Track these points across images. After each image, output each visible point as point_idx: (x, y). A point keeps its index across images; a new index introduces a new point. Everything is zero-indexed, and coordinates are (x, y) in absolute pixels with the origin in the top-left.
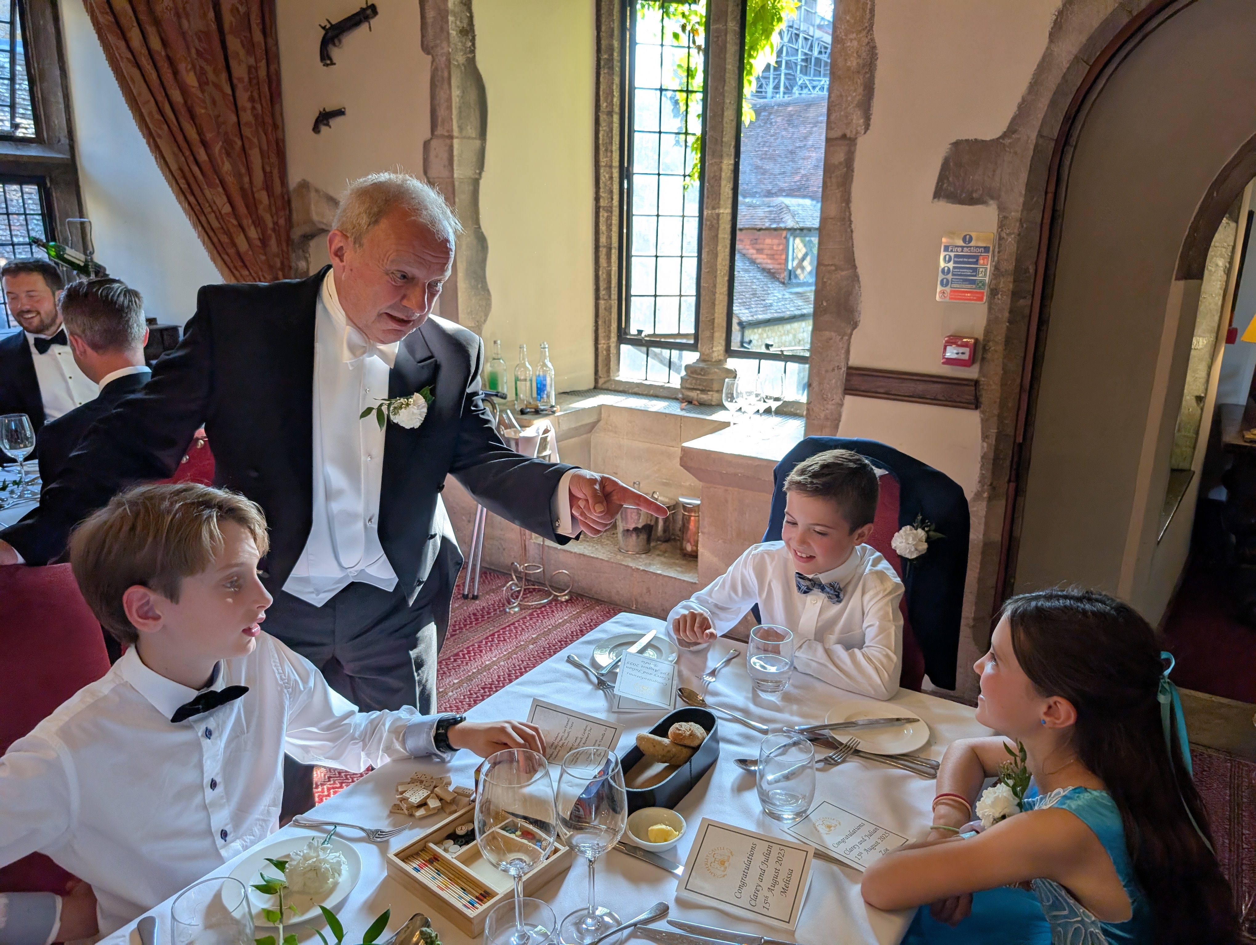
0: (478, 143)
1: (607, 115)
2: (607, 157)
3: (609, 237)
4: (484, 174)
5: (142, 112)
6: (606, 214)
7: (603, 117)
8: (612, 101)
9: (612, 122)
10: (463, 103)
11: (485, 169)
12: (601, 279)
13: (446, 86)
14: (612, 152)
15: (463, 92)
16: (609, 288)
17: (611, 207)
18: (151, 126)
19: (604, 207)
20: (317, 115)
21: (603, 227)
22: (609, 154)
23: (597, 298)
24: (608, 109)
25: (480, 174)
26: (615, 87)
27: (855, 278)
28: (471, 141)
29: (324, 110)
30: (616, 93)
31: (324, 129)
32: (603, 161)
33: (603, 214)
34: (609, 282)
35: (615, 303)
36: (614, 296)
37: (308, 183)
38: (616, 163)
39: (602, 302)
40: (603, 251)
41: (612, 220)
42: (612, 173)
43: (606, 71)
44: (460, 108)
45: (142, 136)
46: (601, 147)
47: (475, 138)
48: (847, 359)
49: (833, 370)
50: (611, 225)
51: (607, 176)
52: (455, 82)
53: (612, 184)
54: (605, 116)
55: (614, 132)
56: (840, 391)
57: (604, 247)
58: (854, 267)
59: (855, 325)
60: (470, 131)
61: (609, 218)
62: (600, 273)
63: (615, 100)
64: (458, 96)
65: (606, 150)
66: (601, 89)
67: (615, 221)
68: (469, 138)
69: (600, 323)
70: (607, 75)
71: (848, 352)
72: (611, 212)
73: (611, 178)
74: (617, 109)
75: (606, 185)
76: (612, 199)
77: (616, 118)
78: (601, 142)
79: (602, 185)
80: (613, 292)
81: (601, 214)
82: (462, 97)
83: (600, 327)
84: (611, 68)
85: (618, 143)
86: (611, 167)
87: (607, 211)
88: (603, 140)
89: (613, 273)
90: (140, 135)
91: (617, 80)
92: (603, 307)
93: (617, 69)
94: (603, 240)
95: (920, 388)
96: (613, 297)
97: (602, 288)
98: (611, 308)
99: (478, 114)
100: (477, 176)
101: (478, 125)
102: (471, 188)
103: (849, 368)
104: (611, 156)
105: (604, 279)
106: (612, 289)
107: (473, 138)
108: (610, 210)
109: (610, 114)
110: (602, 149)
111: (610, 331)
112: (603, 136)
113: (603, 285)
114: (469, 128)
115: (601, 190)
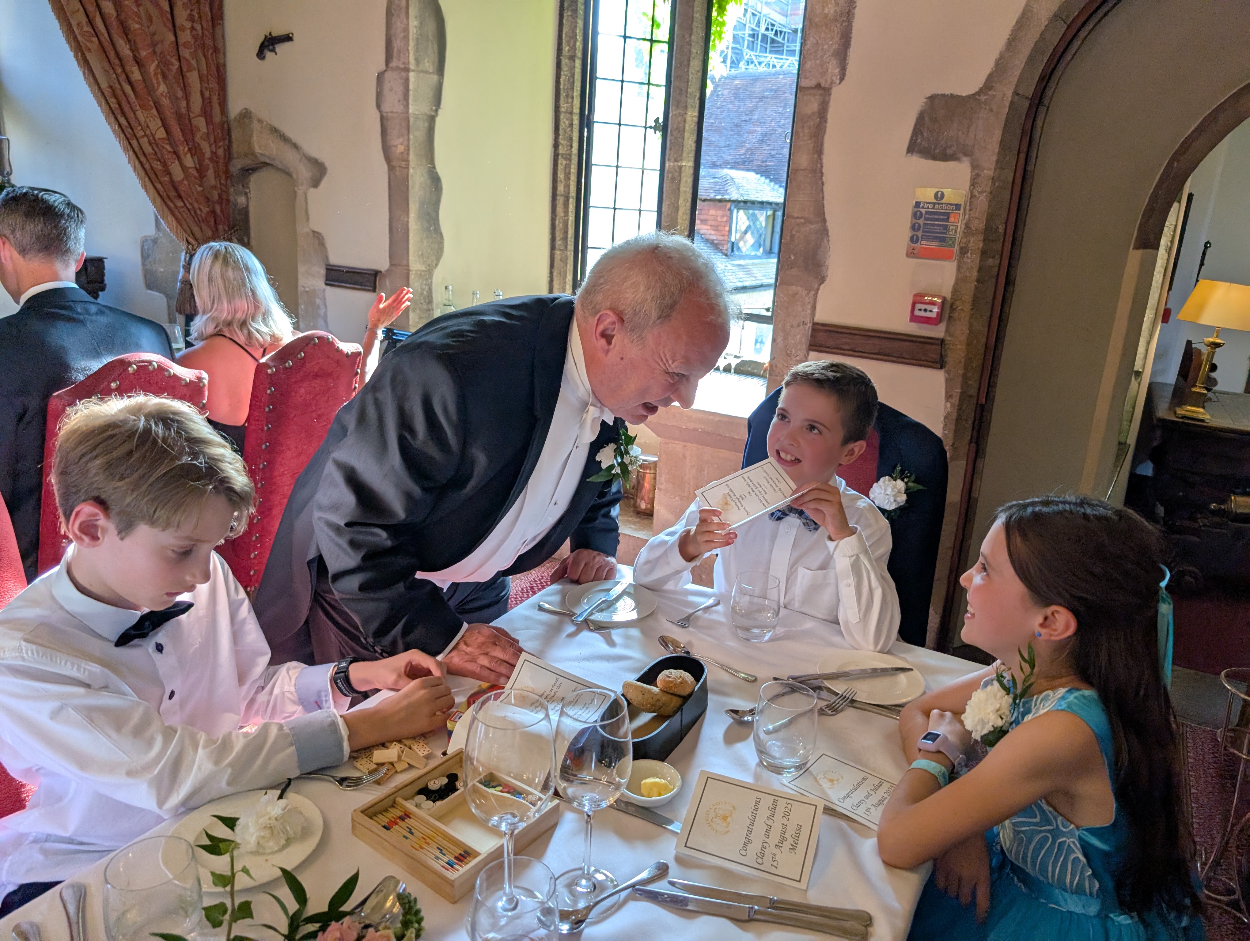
0: (435, 78)
1: (569, 59)
2: (567, 103)
3: (567, 186)
4: (440, 112)
5: (70, 23)
6: (564, 162)
7: (565, 61)
8: (575, 45)
9: (574, 67)
10: (421, 34)
11: (442, 106)
12: (558, 229)
13: (403, 15)
14: (573, 98)
15: (421, 23)
16: (565, 238)
17: (570, 155)
18: (79, 38)
19: (562, 155)
20: (262, 38)
21: (561, 176)
22: (570, 100)
23: (553, 248)
24: (570, 53)
25: (436, 111)
26: (578, 31)
27: (824, 232)
28: (428, 76)
29: (270, 34)
30: (579, 38)
31: (269, 55)
32: (564, 107)
33: (562, 162)
34: (566, 232)
35: (571, 254)
36: (571, 247)
37: (251, 112)
38: (576, 110)
39: (557, 253)
40: (560, 200)
41: (570, 168)
42: (572, 120)
43: (569, 13)
44: (417, 39)
45: (69, 49)
46: (562, 92)
47: (432, 73)
48: (813, 314)
49: (799, 325)
50: (569, 173)
51: (567, 122)
52: (412, 13)
53: (572, 130)
54: (567, 61)
55: (576, 77)
56: (804, 347)
57: (562, 195)
58: (824, 221)
59: (822, 280)
60: (427, 64)
61: (568, 167)
62: (557, 222)
63: (578, 44)
64: (416, 27)
65: (567, 96)
66: (564, 32)
67: (574, 170)
68: (426, 72)
69: (555, 274)
70: (570, 18)
71: (814, 307)
72: (570, 160)
73: (571, 125)
74: (579, 54)
75: (565, 132)
76: (572, 146)
77: (578, 63)
78: (561, 87)
79: (561, 132)
80: (569, 243)
81: (559, 162)
82: (420, 29)
83: (555, 279)
84: (575, 11)
85: (579, 89)
86: (571, 113)
87: (566, 159)
88: (564, 85)
89: (570, 223)
90: (67, 47)
91: (580, 23)
92: (559, 257)
93: (581, 12)
94: (561, 188)
95: (887, 344)
96: (569, 247)
97: (558, 238)
98: (567, 259)
99: (436, 48)
100: (433, 113)
101: (436, 60)
102: (426, 125)
103: (815, 324)
104: (572, 102)
105: (561, 230)
106: (569, 239)
107: (429, 73)
108: (568, 158)
109: (572, 58)
110: (563, 94)
111: (565, 283)
112: (564, 81)
113: (559, 235)
114: (426, 61)
115: (561, 137)
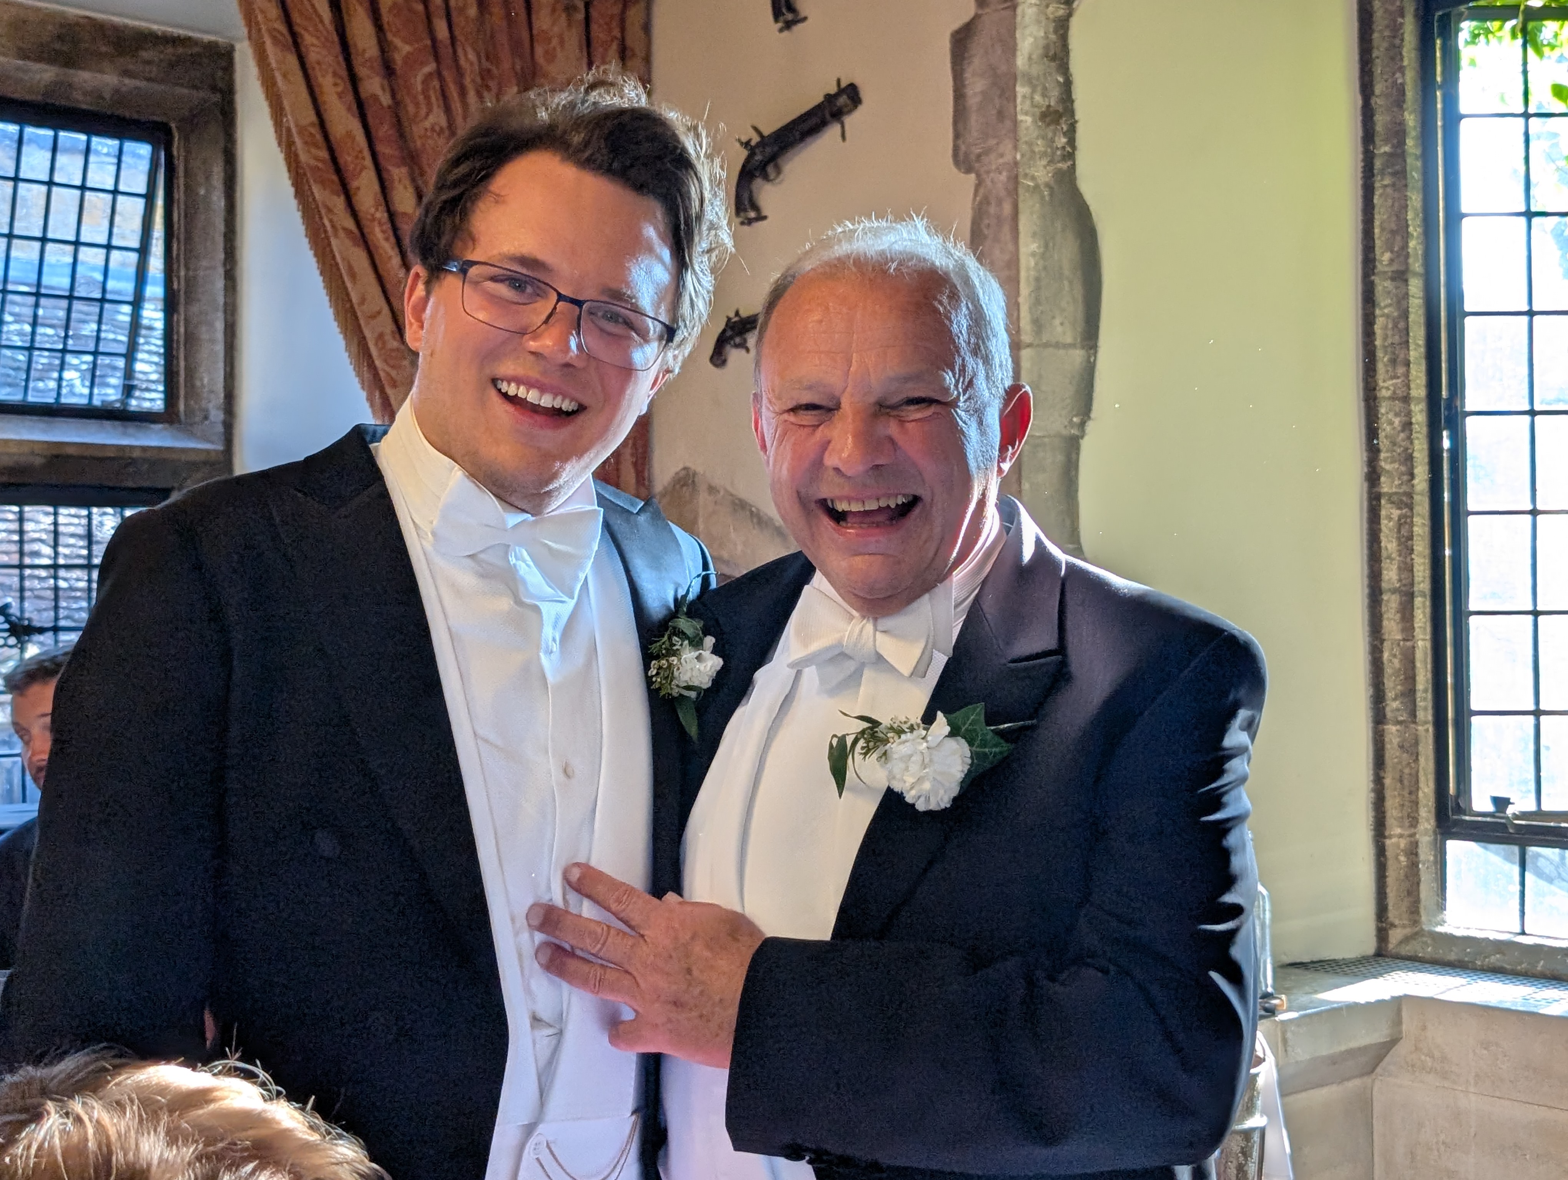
0: (1078, 355)
1: (1393, 279)
2: (1396, 377)
3: (1407, 568)
4: (1090, 426)
6: (1396, 513)
7: (1383, 286)
8: (1405, 246)
9: (1406, 295)
10: (1045, 268)
11: (1093, 415)
12: (1388, 671)
13: (1006, 233)
14: (1407, 364)
15: (1046, 246)
16: (1410, 694)
17: (1410, 495)
19: (1390, 495)
20: (722, 326)
21: (1389, 544)
22: (1401, 370)
23: (1379, 718)
24: (1395, 267)
25: (1082, 425)
26: (1410, 215)
28: (1062, 352)
29: (737, 314)
30: (1415, 230)
31: (734, 355)
32: (1386, 386)
33: (1389, 514)
34: (1411, 678)
35: (1426, 732)
36: (1425, 712)
37: (695, 474)
38: (1419, 390)
39: (1391, 729)
40: (1391, 604)
41: (1412, 525)
42: (1409, 414)
43: (1387, 181)
44: (1038, 280)
46: (1380, 354)
47: (1072, 346)
50: (1411, 538)
51: (1397, 421)
52: (1026, 224)
53: (1409, 438)
54: (1388, 284)
55: (1412, 317)
57: (1394, 591)
60: (1059, 329)
61: (1405, 522)
62: (1386, 655)
63: (1412, 244)
64: (1033, 254)
65: (1393, 362)
66: (1377, 223)
67: (1421, 527)
68: (1057, 345)
69: (1388, 781)
70: (1389, 190)
72: (1411, 507)
73: (1408, 425)
74: (1417, 266)
75: (1394, 444)
76: (1412, 476)
77: (1415, 287)
78: (1378, 343)
79: (1383, 442)
80: (1420, 704)
81: (1383, 513)
82: (1043, 256)
83: (1388, 793)
84: (1401, 174)
85: (1421, 342)
86: (1406, 399)
87: (1399, 505)
88: (1385, 338)
89: (1419, 655)
91: (1415, 199)
92: (1396, 741)
93: (1415, 175)
94: (1390, 575)
96: (1420, 715)
97: (1390, 695)
98: (1417, 743)
99: (1078, 291)
100: (1074, 431)
101: (1080, 315)
102: (1060, 458)
104: (1407, 374)
105: (1397, 673)
106: (1419, 695)
107: (1066, 346)
108: (1406, 502)
109: (1401, 276)
110: (1382, 359)
111: (1416, 803)
112: (1385, 328)
113: (1392, 686)
114: (1057, 322)
115: (1383, 455)
